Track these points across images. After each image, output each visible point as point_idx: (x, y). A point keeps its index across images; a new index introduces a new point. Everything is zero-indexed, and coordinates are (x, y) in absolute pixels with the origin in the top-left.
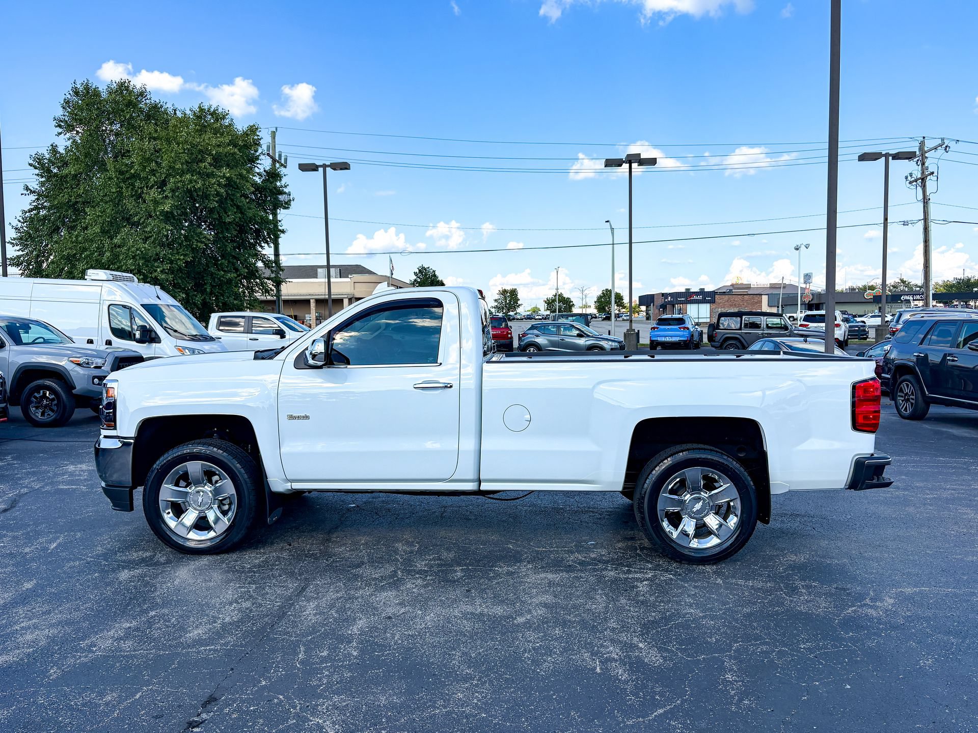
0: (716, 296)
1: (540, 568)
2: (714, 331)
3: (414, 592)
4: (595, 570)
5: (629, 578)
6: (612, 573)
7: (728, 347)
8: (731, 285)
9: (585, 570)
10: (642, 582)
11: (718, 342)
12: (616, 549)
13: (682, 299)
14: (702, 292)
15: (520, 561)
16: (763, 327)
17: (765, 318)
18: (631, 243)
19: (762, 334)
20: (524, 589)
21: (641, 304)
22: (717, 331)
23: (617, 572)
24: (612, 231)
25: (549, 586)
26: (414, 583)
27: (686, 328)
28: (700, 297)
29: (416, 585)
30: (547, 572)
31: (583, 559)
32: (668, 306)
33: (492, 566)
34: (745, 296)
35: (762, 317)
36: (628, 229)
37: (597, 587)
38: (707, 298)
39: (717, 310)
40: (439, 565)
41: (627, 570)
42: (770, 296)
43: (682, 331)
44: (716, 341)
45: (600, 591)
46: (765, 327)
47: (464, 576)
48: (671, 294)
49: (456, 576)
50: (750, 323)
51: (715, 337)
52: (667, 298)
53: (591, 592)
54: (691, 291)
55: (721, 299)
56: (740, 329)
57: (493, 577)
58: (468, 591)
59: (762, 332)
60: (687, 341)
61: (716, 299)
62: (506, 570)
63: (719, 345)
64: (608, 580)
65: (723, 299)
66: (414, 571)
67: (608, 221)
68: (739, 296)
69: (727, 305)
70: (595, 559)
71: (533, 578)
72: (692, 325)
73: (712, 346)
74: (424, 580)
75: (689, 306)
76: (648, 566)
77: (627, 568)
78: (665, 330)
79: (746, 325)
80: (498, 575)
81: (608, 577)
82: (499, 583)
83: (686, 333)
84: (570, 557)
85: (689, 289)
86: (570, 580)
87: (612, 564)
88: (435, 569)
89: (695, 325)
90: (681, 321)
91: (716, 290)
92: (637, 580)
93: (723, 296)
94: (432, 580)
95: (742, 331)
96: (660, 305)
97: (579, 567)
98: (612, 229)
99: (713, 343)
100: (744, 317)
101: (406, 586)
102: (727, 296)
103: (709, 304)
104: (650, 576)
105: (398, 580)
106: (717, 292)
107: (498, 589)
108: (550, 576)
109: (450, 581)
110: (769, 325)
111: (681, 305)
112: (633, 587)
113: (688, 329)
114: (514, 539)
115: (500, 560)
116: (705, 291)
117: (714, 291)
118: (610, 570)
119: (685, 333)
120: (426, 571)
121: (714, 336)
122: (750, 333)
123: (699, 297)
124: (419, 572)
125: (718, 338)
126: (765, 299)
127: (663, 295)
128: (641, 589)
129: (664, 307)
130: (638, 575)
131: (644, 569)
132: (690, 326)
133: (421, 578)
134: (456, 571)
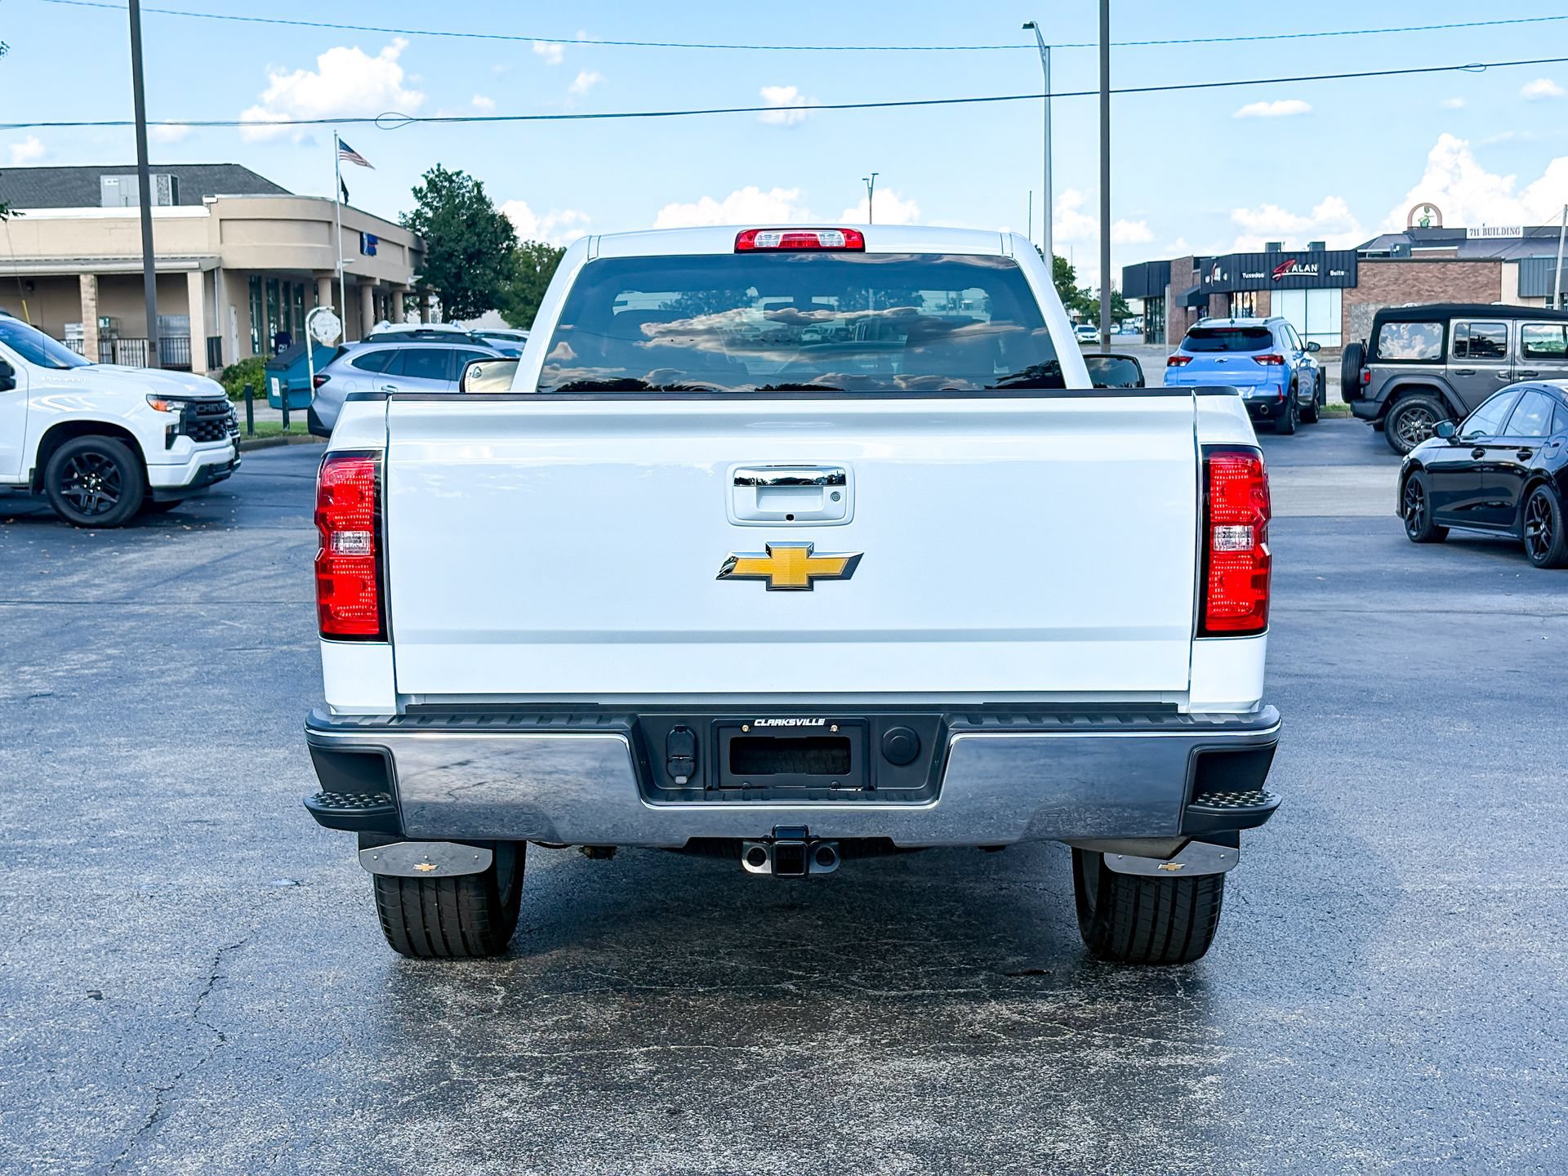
0: (1361, 265)
1: (889, 1045)
2: (1362, 365)
3: (506, 1120)
4: (1053, 1048)
5: (1160, 1068)
6: (1108, 1055)
7: (1406, 417)
8: (1405, 233)
9: (1026, 1046)
10: (1199, 1077)
11: (1374, 400)
12: (1111, 988)
13: (1257, 275)
14: (1317, 253)
15: (826, 1027)
16: (1513, 353)
17: (1520, 323)
18: (1105, 92)
19: (1510, 374)
20: (845, 1105)
21: (1129, 292)
22: (1370, 366)
23: (1122, 1050)
24: (1043, 55)
25: (922, 1095)
26: (503, 1096)
27: (1275, 358)
28: (1312, 270)
29: (511, 1101)
30: (911, 1055)
31: (1016, 1017)
32: (1212, 296)
33: (740, 1043)
34: (1450, 266)
35: (1509, 323)
36: (1098, 48)
37: (1065, 1094)
38: (1332, 273)
39: (1362, 308)
40: (575, 1044)
41: (1153, 1046)
42: (1525, 264)
43: (1262, 369)
44: (1368, 396)
45: (1075, 1105)
46: (1518, 352)
47: (655, 1073)
48: (1223, 262)
49: (633, 1072)
50: (1472, 340)
51: (1364, 386)
52: (1210, 273)
53: (1048, 1106)
54: (1285, 249)
55: (1375, 275)
56: (1443, 360)
57: (746, 1070)
58: (672, 1113)
59: (1508, 368)
60: (1276, 398)
61: (1360, 273)
62: (784, 1053)
63: (1377, 411)
64: (1097, 1072)
65: (1382, 273)
66: (501, 1060)
67: (1031, 26)
68: (1432, 266)
69: (1393, 294)
70: (1051, 1017)
71: (866, 1073)
72: (1294, 348)
73: (1356, 415)
74: (534, 1085)
75: (1276, 296)
76: (1214, 1033)
77: (1150, 1041)
78: (1210, 366)
79: (1460, 348)
80: (759, 1068)
81: (1095, 1064)
82: (764, 1088)
83: (1276, 375)
84: (974, 1012)
85: (1276, 245)
86: (981, 1076)
87: (1105, 1030)
88: (564, 1054)
89: (1303, 350)
90: (1259, 337)
91: (1361, 247)
92: (1186, 1071)
93: (1383, 267)
94: (557, 1085)
95: (1449, 367)
96: (1189, 296)
97: (1005, 1040)
98: (1045, 49)
99: (1359, 405)
100: (1453, 322)
101: (479, 1105)
102: (1393, 265)
103: (1340, 290)
104: (1221, 1060)
105: (452, 1088)
106: (1364, 254)
107: (766, 1104)
108: (921, 1066)
109: (617, 1087)
110: (1531, 348)
111: (1254, 294)
112: (1175, 1091)
113: (1281, 361)
114: (800, 968)
115: (762, 1026)
116: (1328, 249)
117: (1355, 250)
118: (1100, 1047)
119: (1272, 375)
120: (538, 1062)
121: (1362, 381)
122: (1473, 373)
123: (1307, 268)
124: (518, 1064)
125: (1373, 389)
126: (1510, 273)
127: (1197, 262)
128: (1199, 1095)
129: (1200, 301)
130: (1186, 1060)
131: (1202, 1042)
132: (1288, 355)
133: (523, 1079)
134: (629, 1059)
